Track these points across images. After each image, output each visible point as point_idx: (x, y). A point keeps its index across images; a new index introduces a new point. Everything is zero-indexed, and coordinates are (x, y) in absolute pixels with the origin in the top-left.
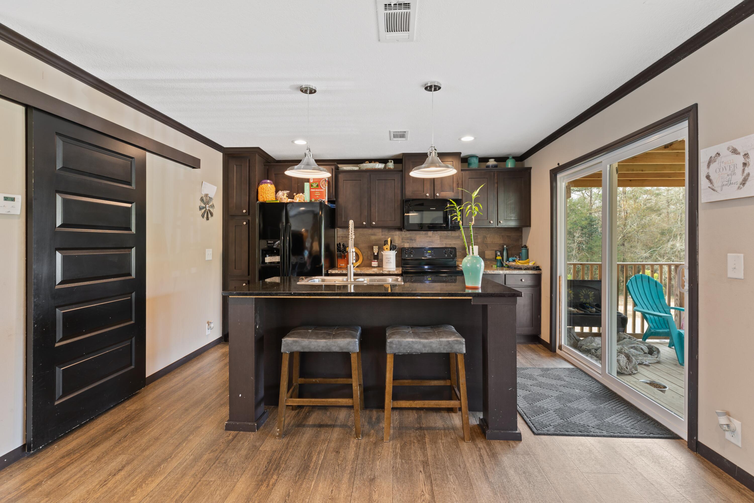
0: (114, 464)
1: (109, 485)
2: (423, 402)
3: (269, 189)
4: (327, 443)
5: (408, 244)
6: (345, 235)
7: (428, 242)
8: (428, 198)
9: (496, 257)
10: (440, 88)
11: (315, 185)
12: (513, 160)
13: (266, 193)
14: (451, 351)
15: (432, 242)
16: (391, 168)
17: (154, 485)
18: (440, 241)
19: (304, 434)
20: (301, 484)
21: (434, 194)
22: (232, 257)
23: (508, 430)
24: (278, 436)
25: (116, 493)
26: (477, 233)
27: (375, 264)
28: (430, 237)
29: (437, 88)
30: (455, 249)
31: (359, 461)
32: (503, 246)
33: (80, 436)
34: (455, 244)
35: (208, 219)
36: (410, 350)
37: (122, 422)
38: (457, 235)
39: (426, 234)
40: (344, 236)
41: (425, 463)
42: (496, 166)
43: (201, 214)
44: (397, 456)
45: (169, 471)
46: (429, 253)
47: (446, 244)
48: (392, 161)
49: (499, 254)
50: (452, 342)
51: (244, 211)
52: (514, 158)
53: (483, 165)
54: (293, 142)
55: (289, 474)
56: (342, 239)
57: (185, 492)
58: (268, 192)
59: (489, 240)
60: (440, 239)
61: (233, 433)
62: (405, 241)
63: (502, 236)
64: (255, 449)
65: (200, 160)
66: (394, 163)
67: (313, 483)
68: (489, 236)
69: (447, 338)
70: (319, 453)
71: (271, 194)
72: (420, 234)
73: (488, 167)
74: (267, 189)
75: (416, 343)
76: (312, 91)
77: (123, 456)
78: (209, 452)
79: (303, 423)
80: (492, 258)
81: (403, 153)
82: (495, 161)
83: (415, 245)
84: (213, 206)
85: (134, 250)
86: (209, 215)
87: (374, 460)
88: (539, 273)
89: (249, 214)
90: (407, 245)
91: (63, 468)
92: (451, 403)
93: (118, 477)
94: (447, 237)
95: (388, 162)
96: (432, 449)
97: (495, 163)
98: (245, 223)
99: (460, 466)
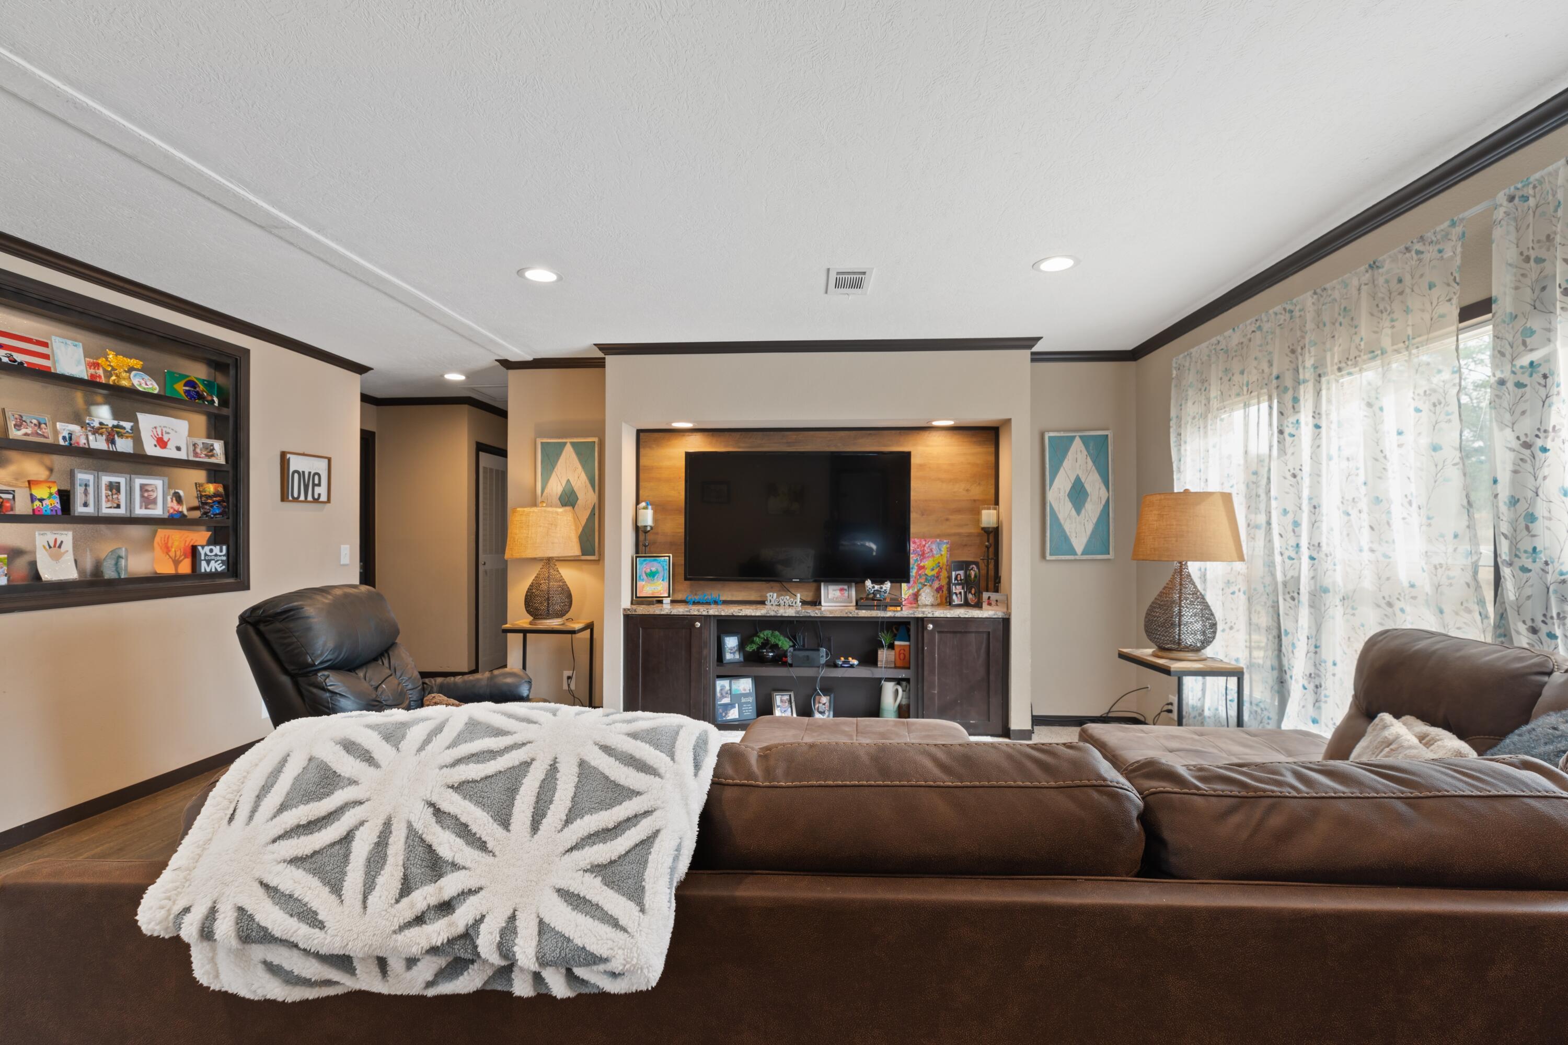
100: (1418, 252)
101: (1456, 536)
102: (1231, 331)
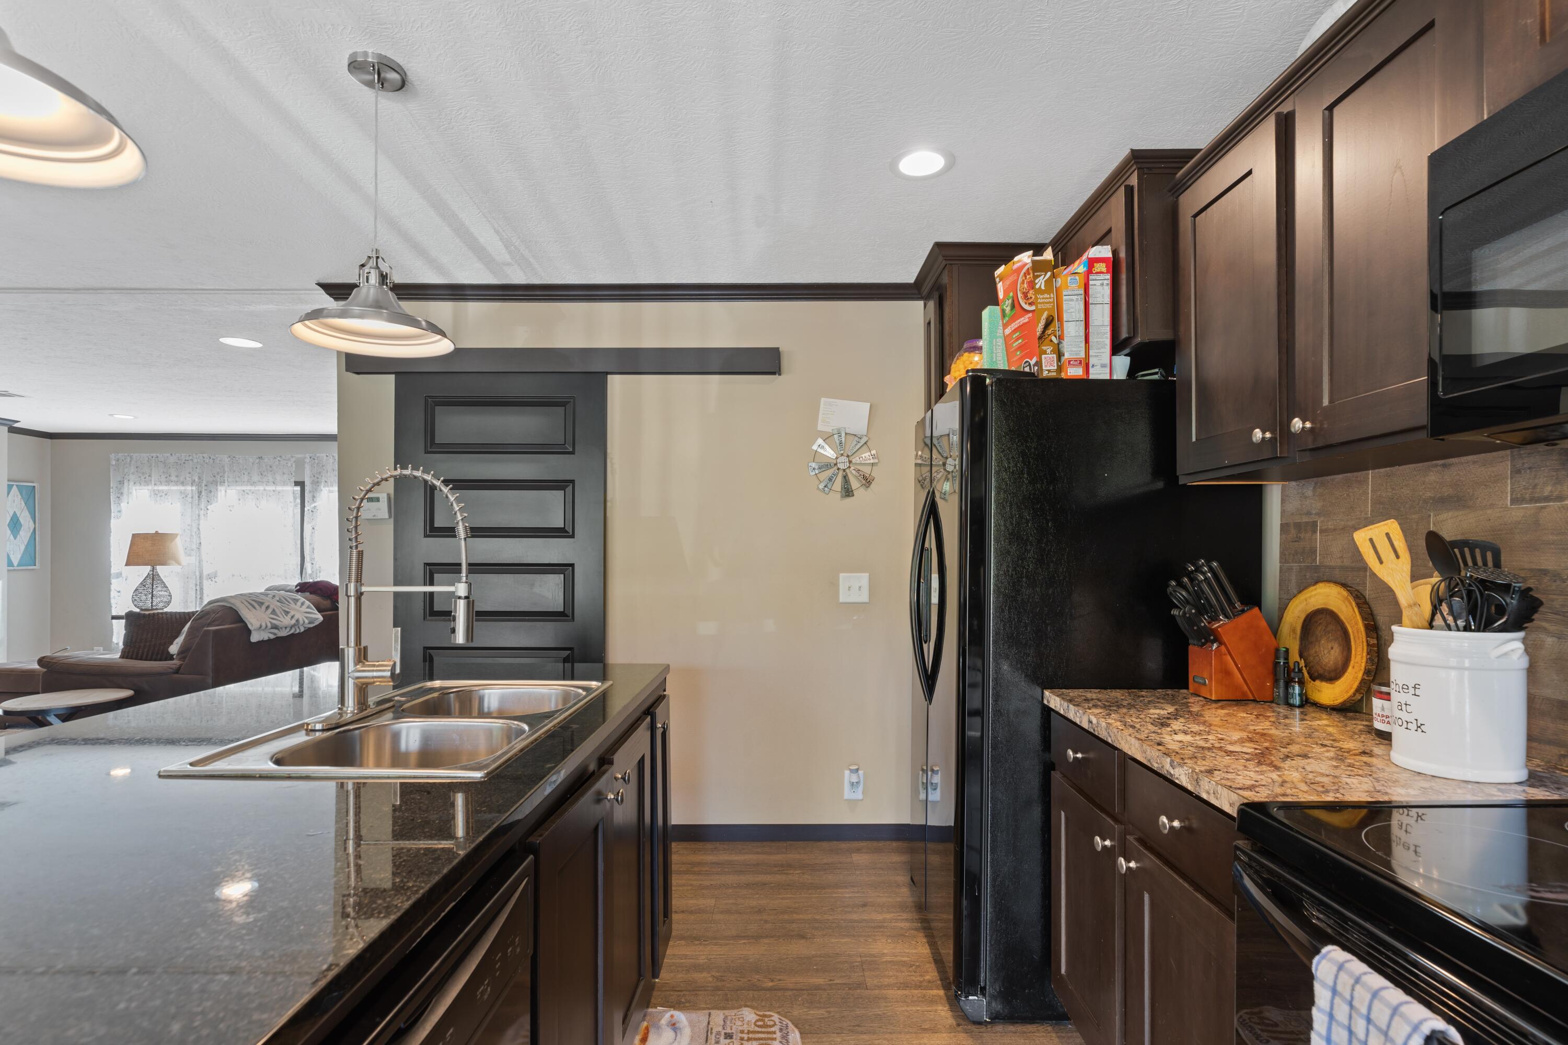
100: (279, 461)
101: (290, 554)
102: (169, 455)
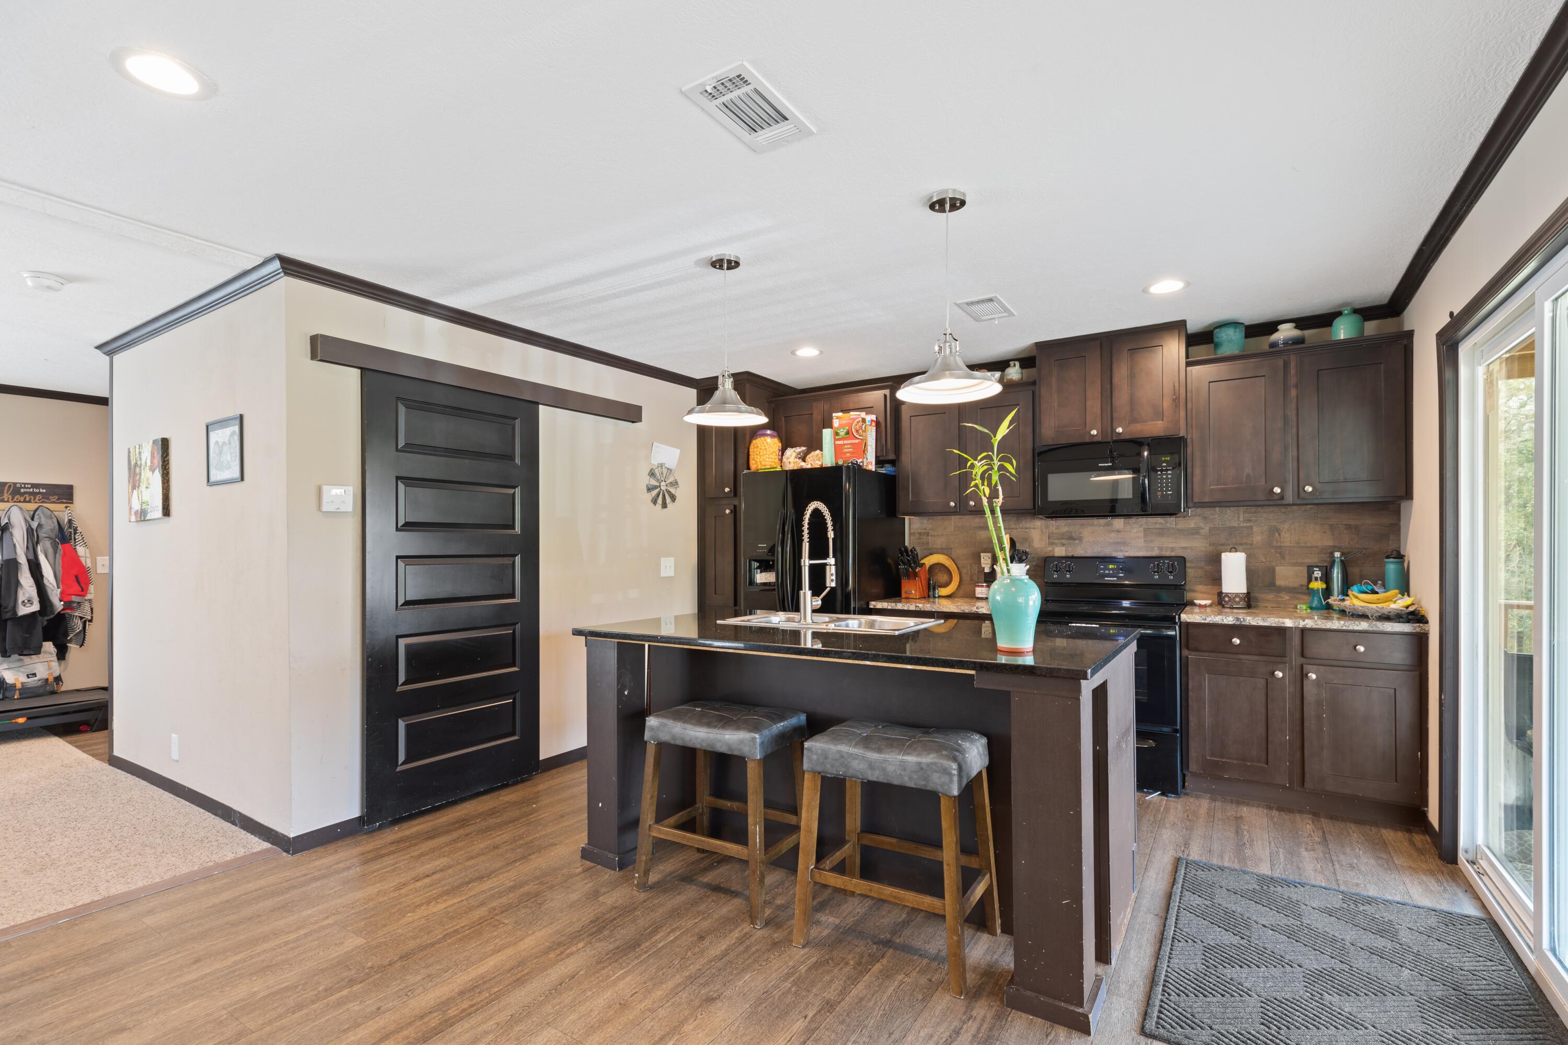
0: (429, 866)
1: (402, 891)
2: (869, 885)
3: (767, 447)
4: (700, 918)
5: (1064, 548)
6: (925, 529)
7: (1114, 543)
8: (1096, 439)
9: (1310, 580)
10: (963, 203)
11: (842, 433)
12: (1356, 318)
13: (762, 454)
14: (925, 786)
15: (1124, 544)
16: (1014, 378)
17: (443, 906)
18: (1145, 541)
19: (679, 894)
20: (604, 968)
21: (1113, 430)
22: (710, 574)
23: (1060, 1000)
24: (637, 886)
25: (400, 903)
26: (1249, 521)
27: (982, 593)
28: (1118, 531)
29: (957, 204)
30: (1182, 560)
31: (719, 964)
32: (1332, 554)
33: (427, 822)
34: (1185, 548)
35: (664, 505)
36: (843, 770)
37: (479, 815)
38: (1192, 525)
39: (1108, 525)
40: (923, 531)
41: (829, 1006)
42: (1299, 341)
43: (651, 498)
44: (792, 976)
45: (471, 894)
46: (1112, 569)
47: (1160, 548)
48: (1017, 364)
49: (1317, 574)
50: (928, 766)
51: (727, 490)
52: (1356, 311)
53: (1263, 343)
54: (793, 353)
55: (603, 946)
56: (920, 539)
57: (463, 927)
58: (765, 453)
59: (1287, 538)
60: (1145, 535)
61: (588, 864)
62: (1056, 541)
63: (1331, 526)
64: (595, 895)
65: (640, 407)
66: (1022, 367)
67: (622, 972)
68: (1286, 526)
69: (919, 755)
70: (673, 931)
71: (771, 456)
72: (1093, 525)
73: (1274, 345)
74: (763, 447)
75: (855, 757)
76: (733, 265)
77: (446, 859)
78: (536, 883)
79: (695, 877)
80: (1296, 585)
81: (1036, 343)
82: (1296, 327)
83: (1079, 552)
84: (675, 484)
85: (518, 559)
86: (668, 500)
87: (744, 970)
88: (1418, 630)
89: (735, 495)
90: (1060, 551)
91: (382, 856)
92: (925, 900)
93: (419, 884)
94: (1162, 532)
95: (1009, 366)
96: (868, 987)
97: (1296, 333)
98: (728, 511)
99: (890, 1034)
